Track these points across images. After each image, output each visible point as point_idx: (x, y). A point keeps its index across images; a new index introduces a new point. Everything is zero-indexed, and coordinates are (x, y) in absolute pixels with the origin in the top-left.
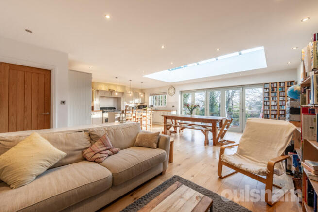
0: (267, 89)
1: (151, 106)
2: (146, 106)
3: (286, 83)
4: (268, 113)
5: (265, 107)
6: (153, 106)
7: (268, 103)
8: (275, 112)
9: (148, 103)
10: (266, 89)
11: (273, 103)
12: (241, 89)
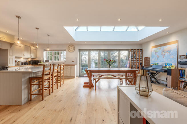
3: (139, 50)
5: (132, 61)
8: (135, 64)
10: (132, 52)
11: (135, 60)
12: (119, 51)
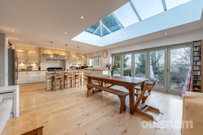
0: (198, 48)
1: (91, 67)
2: (87, 67)
4: (199, 74)
5: (195, 67)
6: (92, 67)
7: (199, 63)
9: (89, 64)
10: (196, 47)
12: (166, 49)
